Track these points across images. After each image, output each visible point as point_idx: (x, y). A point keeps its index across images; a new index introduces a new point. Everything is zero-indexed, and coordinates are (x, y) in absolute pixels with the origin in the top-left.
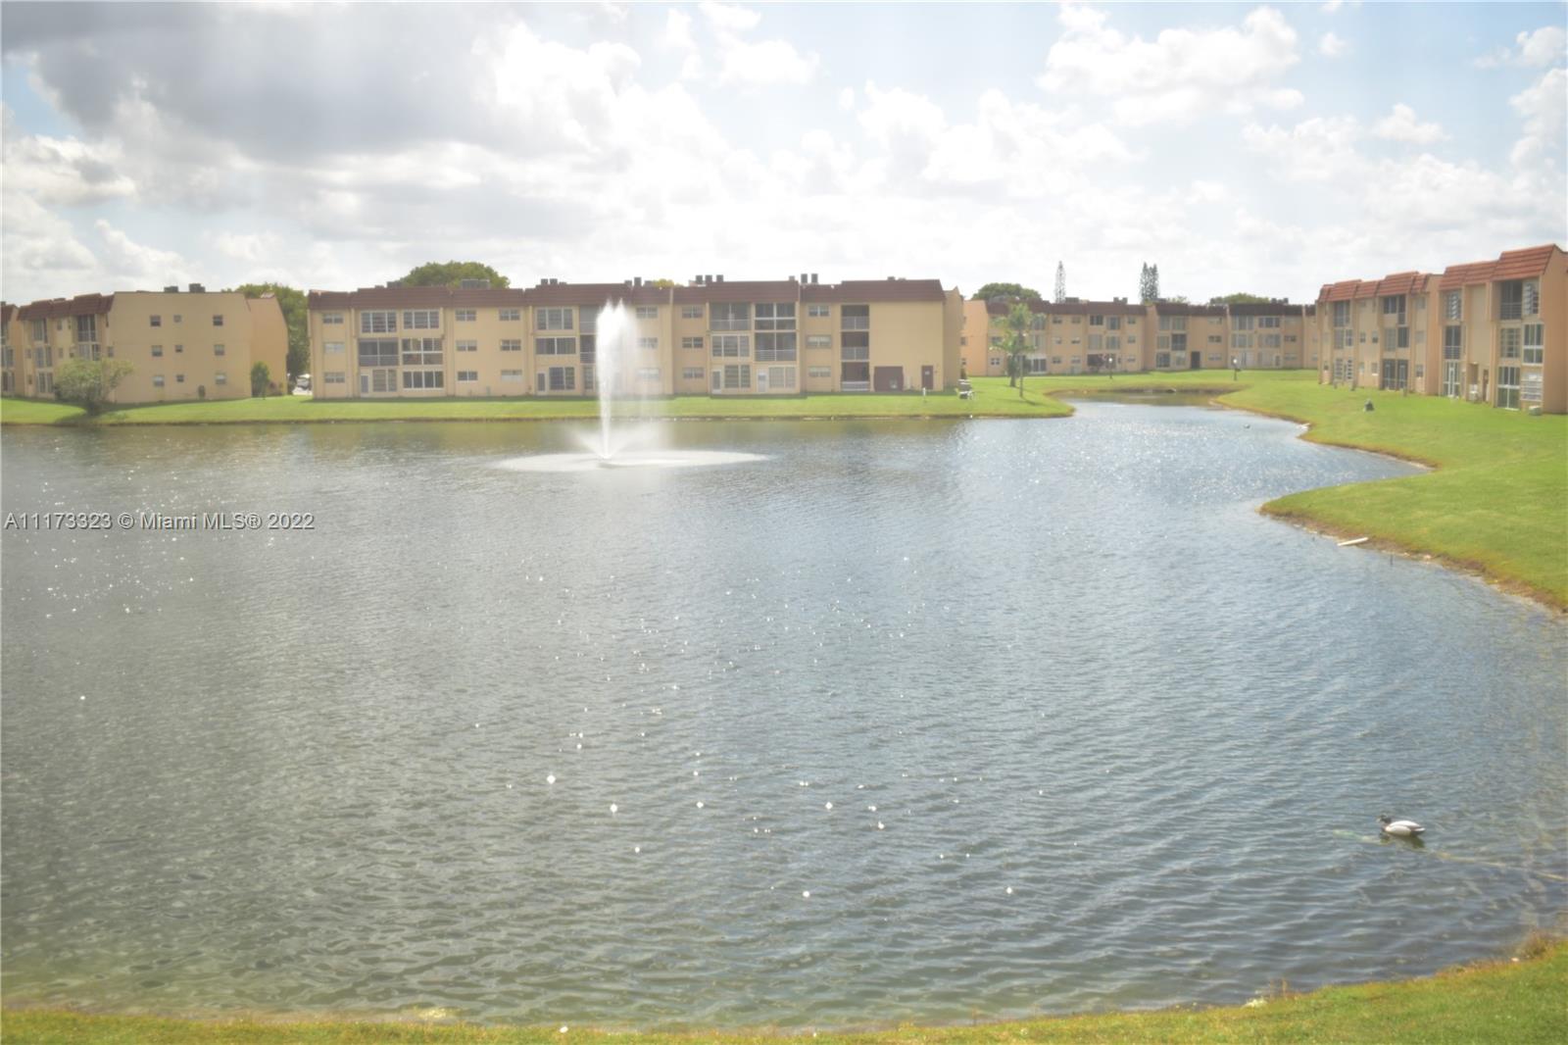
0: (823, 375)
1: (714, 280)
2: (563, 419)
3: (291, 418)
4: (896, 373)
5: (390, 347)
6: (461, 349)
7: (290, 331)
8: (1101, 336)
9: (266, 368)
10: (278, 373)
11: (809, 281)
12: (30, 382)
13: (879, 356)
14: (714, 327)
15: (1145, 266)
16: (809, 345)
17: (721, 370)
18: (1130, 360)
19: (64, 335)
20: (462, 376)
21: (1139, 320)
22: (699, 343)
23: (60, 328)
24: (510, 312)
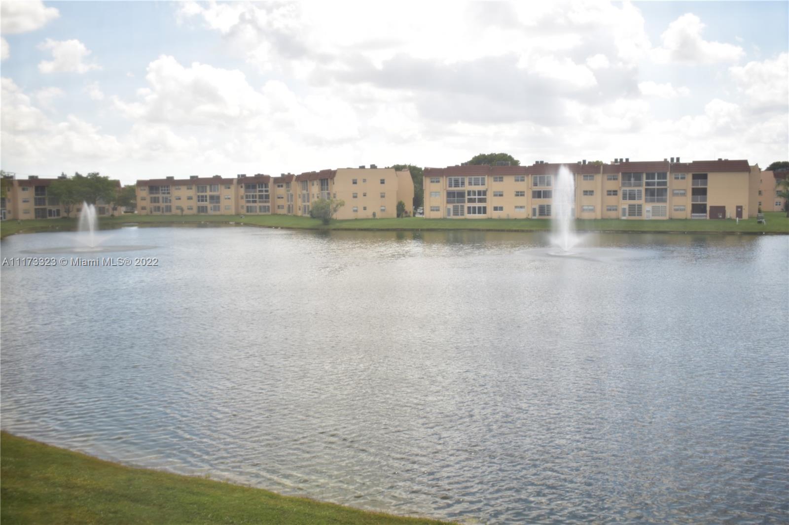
0: (681, 210)
1: (624, 161)
2: (545, 230)
3: (414, 228)
4: (721, 210)
5: (461, 195)
6: (495, 195)
7: (415, 186)
9: (404, 204)
10: (409, 207)
11: (675, 161)
12: (300, 209)
13: (711, 201)
14: (623, 185)
16: (674, 195)
17: (626, 207)
19: (315, 189)
20: (496, 209)
22: (615, 193)
23: (313, 185)
24: (520, 177)
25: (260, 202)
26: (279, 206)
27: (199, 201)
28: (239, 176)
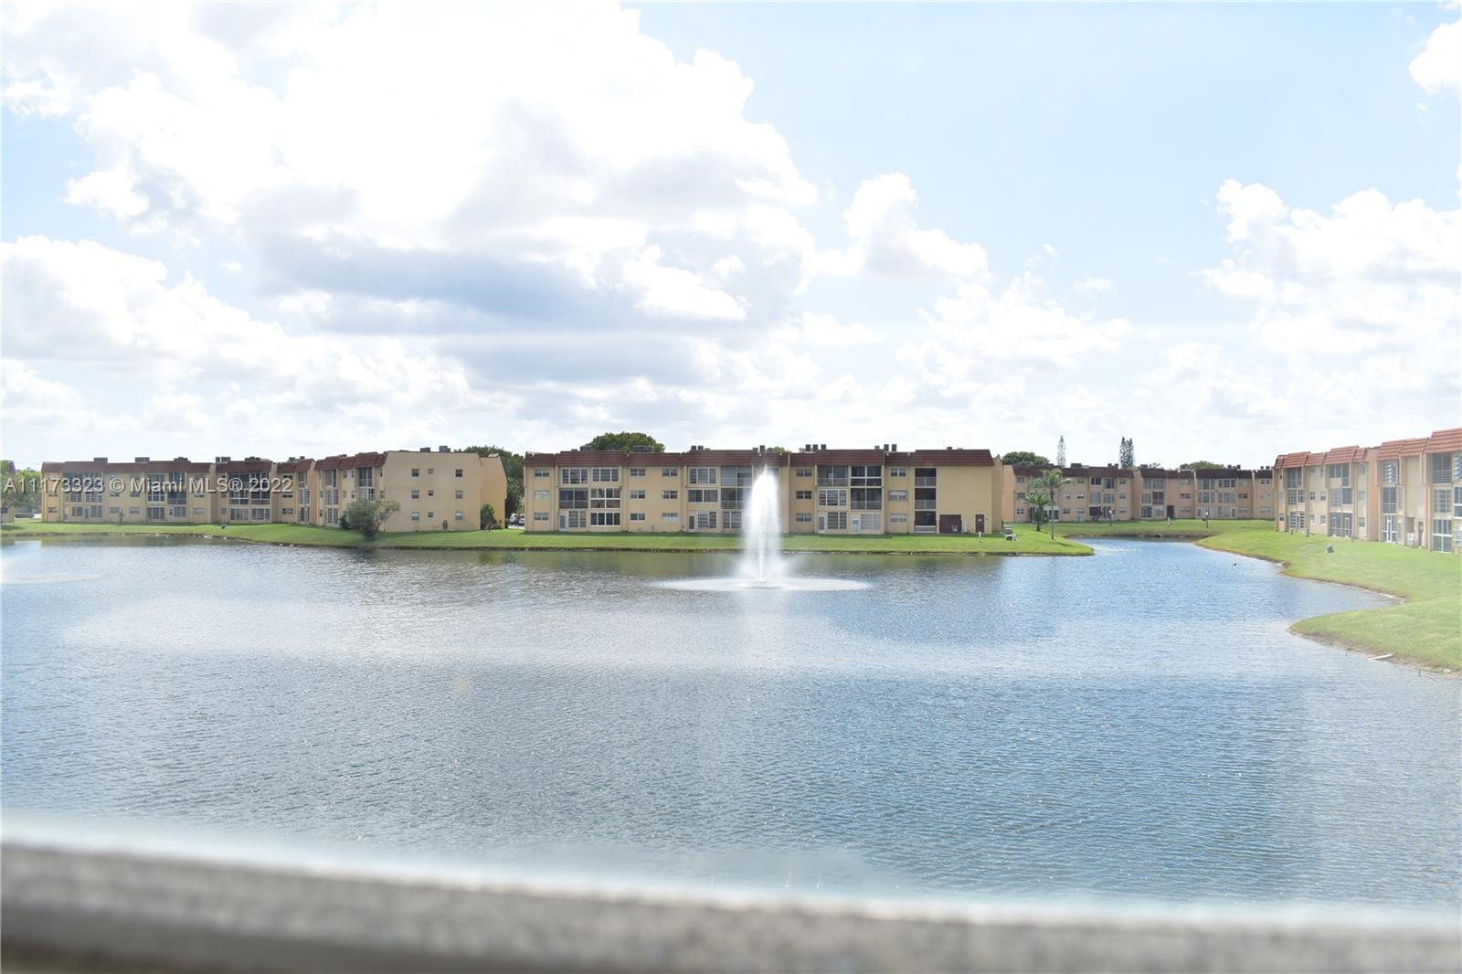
0: (901, 520)
1: (820, 448)
2: (710, 551)
3: (511, 546)
4: (956, 520)
5: (581, 495)
6: (632, 497)
7: (509, 482)
8: (1099, 493)
9: (492, 509)
10: (499, 513)
11: (890, 449)
12: (321, 515)
13: (943, 507)
14: (821, 483)
15: (1123, 439)
16: (891, 498)
17: (825, 516)
18: (1121, 512)
19: (349, 482)
20: (634, 517)
21: (1128, 481)
22: (808, 495)
23: (345, 476)
24: (671, 469)
25: (253, 503)
26: (284, 510)
27: (150, 499)
28: (218, 459)
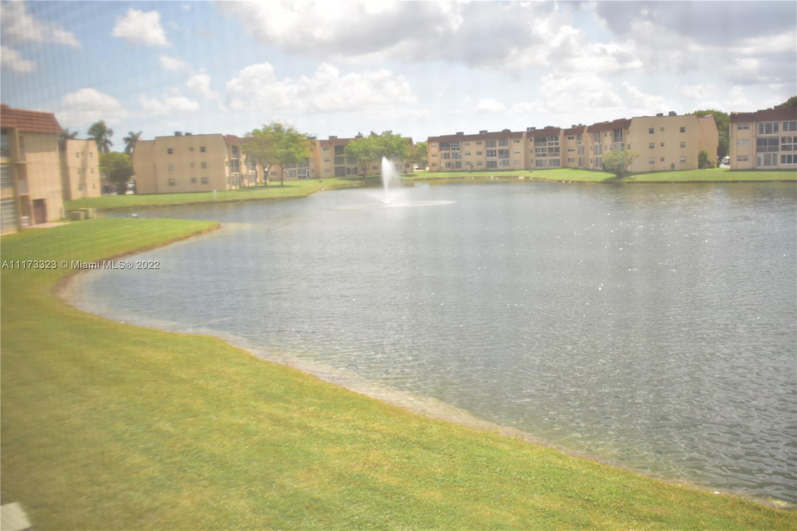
3: (718, 180)
5: (774, 142)
7: (720, 135)
9: (706, 154)
10: (713, 156)
12: (591, 162)
19: (608, 139)
23: (606, 136)
25: (550, 155)
26: (569, 159)
27: (488, 156)
28: (528, 129)
